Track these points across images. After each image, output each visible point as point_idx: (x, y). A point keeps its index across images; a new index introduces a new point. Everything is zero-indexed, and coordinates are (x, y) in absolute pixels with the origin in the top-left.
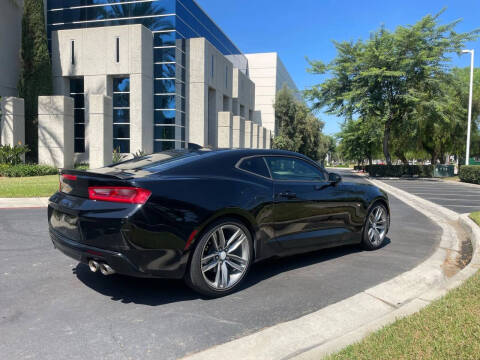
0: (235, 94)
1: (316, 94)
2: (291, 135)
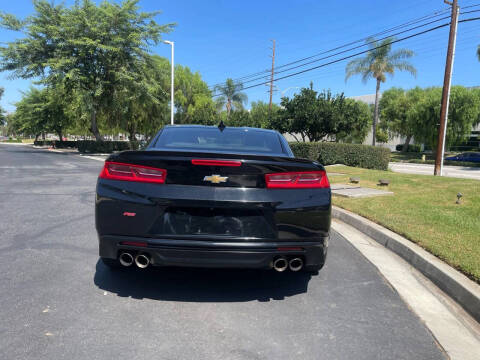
1: (11, 54)
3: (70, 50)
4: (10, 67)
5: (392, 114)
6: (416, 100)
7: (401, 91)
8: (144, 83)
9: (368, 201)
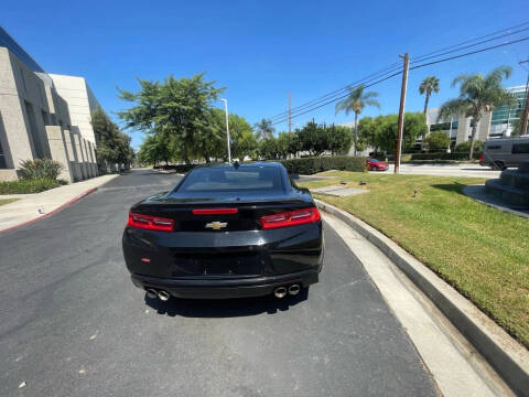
0: (52, 110)
1: (130, 116)
2: (113, 147)
3: (165, 111)
4: (132, 125)
5: (366, 133)
6: (380, 123)
7: (370, 119)
8: (210, 127)
9: (353, 199)
